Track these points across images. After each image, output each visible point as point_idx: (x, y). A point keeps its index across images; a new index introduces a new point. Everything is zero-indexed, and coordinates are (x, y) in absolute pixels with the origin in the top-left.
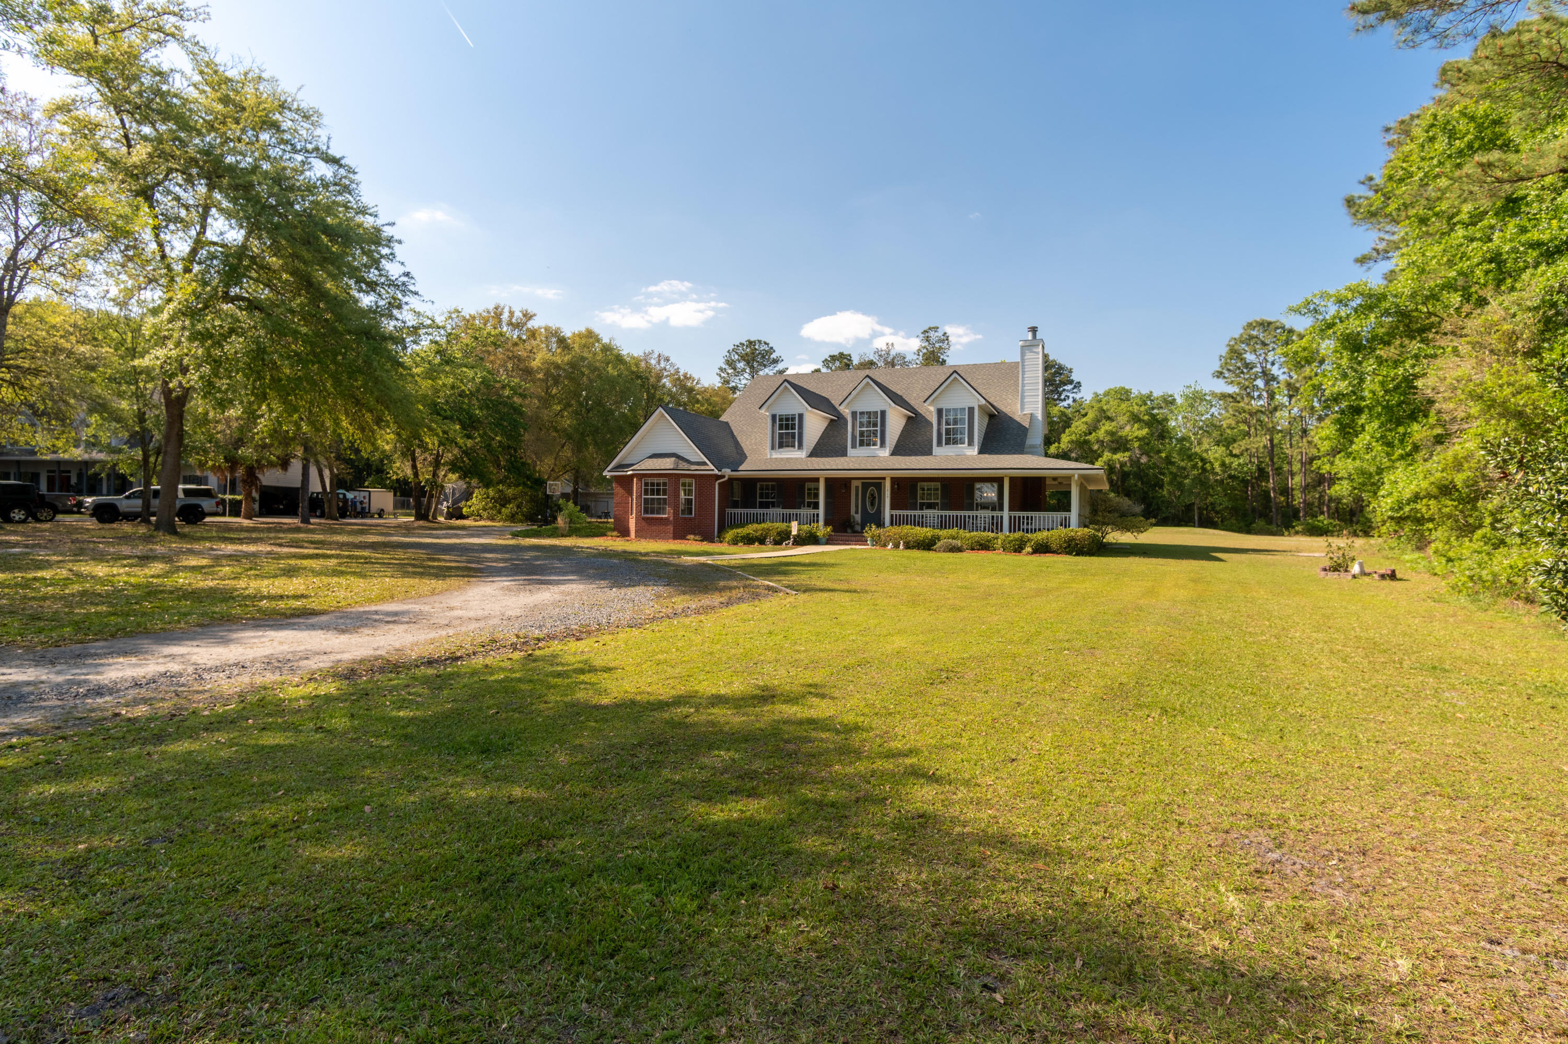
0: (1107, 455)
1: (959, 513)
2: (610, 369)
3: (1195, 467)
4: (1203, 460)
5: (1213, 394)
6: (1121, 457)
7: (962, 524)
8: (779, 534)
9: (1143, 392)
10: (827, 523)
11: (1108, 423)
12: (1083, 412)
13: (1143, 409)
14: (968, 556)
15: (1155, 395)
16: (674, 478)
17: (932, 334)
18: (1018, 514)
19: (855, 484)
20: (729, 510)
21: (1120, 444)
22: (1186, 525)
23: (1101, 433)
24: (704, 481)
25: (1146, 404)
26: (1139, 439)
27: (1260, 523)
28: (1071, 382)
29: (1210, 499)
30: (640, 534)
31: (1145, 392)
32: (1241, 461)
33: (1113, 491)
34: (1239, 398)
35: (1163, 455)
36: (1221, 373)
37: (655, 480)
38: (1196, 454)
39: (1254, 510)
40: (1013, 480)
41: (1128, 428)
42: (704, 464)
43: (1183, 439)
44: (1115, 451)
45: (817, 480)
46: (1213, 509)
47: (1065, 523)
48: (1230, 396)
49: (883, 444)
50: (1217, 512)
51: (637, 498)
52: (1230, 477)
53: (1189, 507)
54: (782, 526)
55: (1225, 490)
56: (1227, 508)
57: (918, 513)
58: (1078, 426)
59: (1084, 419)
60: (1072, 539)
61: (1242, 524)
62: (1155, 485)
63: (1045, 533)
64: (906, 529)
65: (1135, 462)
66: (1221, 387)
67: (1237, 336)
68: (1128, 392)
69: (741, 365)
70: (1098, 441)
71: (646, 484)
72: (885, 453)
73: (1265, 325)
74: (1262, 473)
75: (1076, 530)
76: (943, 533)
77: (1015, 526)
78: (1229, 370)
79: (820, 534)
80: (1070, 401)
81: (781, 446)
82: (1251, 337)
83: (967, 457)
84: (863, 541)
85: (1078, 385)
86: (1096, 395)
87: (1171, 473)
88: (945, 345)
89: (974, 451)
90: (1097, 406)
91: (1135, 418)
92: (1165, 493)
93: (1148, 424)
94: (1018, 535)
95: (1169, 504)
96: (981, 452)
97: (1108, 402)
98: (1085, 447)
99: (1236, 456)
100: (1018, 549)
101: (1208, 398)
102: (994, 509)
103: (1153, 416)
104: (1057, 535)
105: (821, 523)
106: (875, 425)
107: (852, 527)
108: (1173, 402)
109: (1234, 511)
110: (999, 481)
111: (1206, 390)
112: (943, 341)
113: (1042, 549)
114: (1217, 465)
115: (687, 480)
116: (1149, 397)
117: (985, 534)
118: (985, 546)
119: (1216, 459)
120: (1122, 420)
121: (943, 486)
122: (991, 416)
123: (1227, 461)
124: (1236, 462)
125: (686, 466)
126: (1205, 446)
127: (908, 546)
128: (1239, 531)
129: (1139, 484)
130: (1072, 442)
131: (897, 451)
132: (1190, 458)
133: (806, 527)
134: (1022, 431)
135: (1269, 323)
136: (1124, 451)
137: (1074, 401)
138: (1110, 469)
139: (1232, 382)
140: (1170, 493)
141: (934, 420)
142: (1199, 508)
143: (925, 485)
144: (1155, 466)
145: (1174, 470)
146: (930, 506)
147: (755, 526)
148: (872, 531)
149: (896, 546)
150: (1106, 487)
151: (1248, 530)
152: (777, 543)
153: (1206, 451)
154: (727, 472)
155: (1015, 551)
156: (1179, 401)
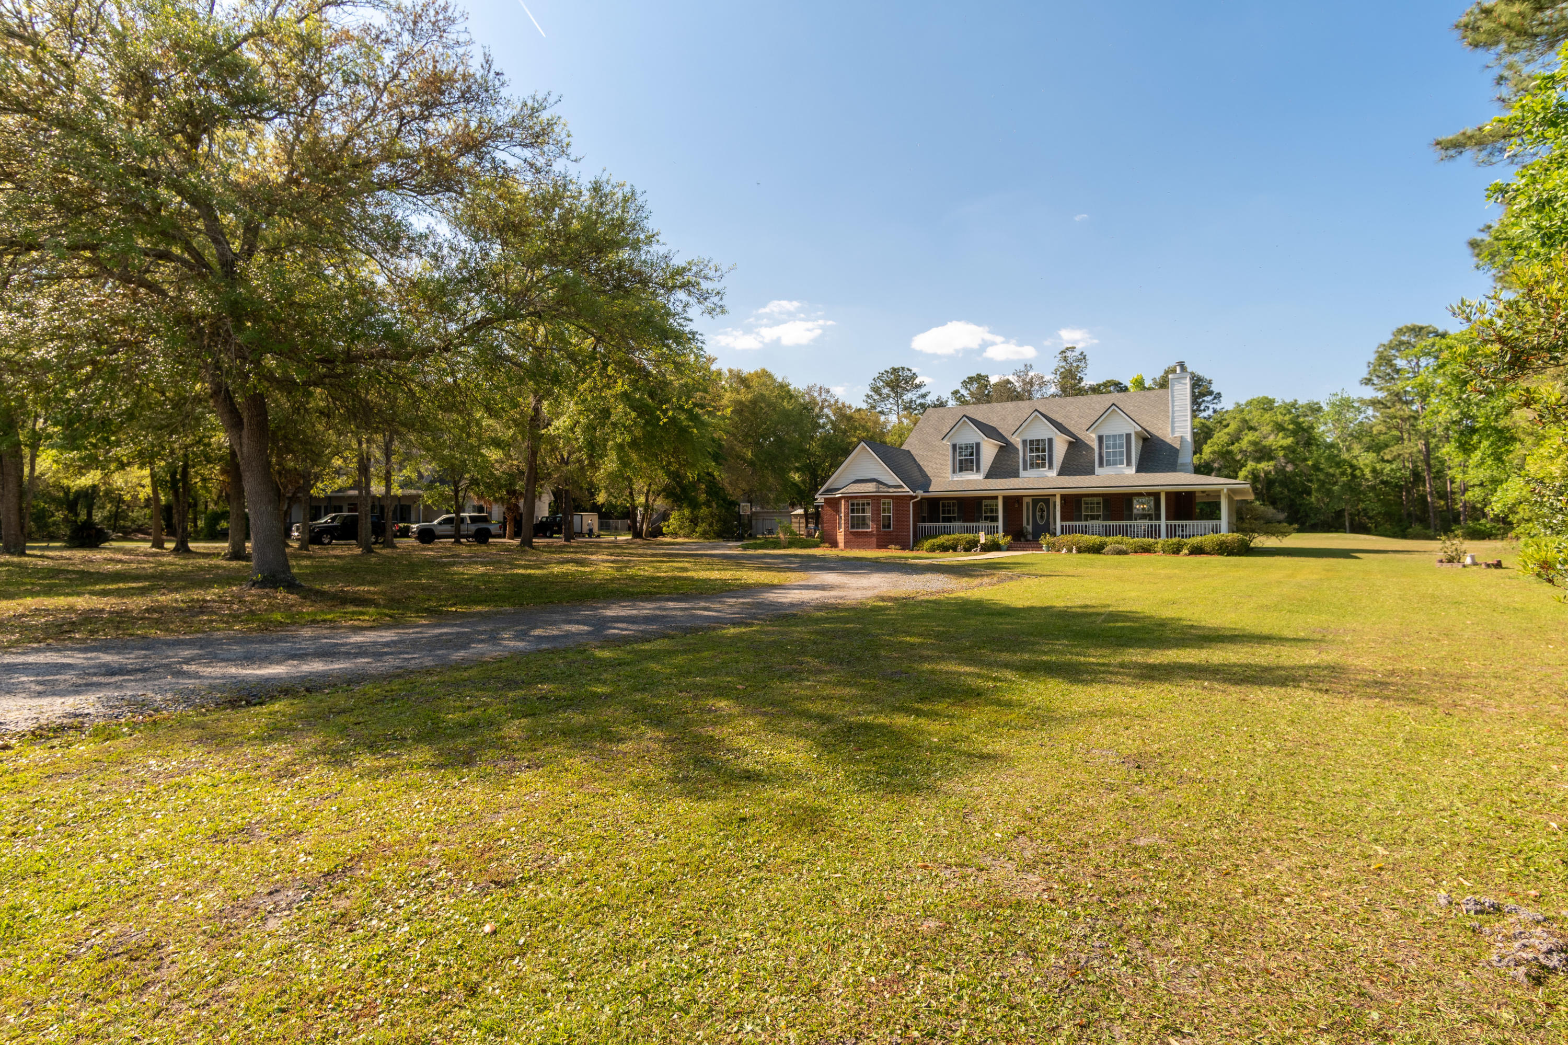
0: (1251, 465)
1: (1121, 523)
2: (785, 404)
3: (1343, 473)
4: (1352, 466)
5: (1362, 401)
6: (1265, 466)
7: (1124, 532)
8: (968, 543)
9: (1287, 401)
10: (1006, 533)
11: (1251, 433)
12: (1225, 423)
13: (1287, 418)
14: (1132, 557)
15: (1300, 403)
16: (876, 500)
17: (1069, 354)
18: (1173, 522)
19: (1025, 500)
20: (920, 525)
21: (1264, 453)
22: (1336, 531)
23: (1244, 444)
24: (901, 501)
25: (1290, 413)
26: (1283, 448)
27: (1417, 528)
28: (1211, 393)
29: (1361, 506)
30: (848, 544)
31: (1289, 400)
32: (1394, 466)
33: (1257, 499)
34: (1389, 404)
35: (1310, 463)
36: (1370, 380)
37: (860, 501)
38: (1345, 461)
39: (1409, 515)
40: (1168, 494)
41: (1272, 437)
42: (901, 487)
43: (1332, 446)
44: (1259, 460)
45: (996, 498)
46: (1366, 514)
47: (1216, 530)
48: (1379, 402)
49: (1051, 466)
50: (1370, 518)
51: (846, 515)
52: (1383, 482)
53: (1340, 514)
54: (970, 536)
55: (1377, 496)
56: (1380, 513)
57: (1083, 523)
58: (1220, 437)
59: (1226, 430)
60: (1223, 543)
61: (1397, 529)
62: (1302, 493)
63: (1199, 538)
64: (1077, 537)
65: (1280, 471)
66: (1369, 393)
67: (1386, 343)
68: (1271, 402)
69: (886, 391)
70: (1241, 451)
71: (853, 505)
72: (1053, 474)
73: (1418, 331)
74: (1417, 477)
75: (1226, 534)
76: (1109, 539)
77: (1171, 532)
78: (1378, 377)
79: (1002, 542)
80: (1210, 412)
81: (961, 470)
82: (1402, 343)
83: (1127, 476)
84: (1040, 548)
85: (1219, 396)
86: (1238, 405)
87: (1319, 480)
88: (1082, 365)
89: (1132, 470)
90: (1239, 417)
91: (1279, 427)
92: (1313, 499)
93: (1294, 433)
94: (1175, 540)
95: (1318, 511)
96: (1138, 471)
97: (1250, 412)
98: (1228, 457)
99: (1388, 461)
100: (1177, 551)
101: (1356, 405)
102: (1151, 519)
103: (1298, 425)
104: (1209, 539)
105: (1001, 534)
106: (1044, 451)
107: (1025, 537)
108: (1319, 409)
109: (1388, 516)
110: (1156, 496)
111: (1354, 395)
112: (1080, 360)
113: (1197, 551)
114: (1367, 471)
115: (886, 501)
116: (1294, 405)
117: (1146, 540)
118: (1147, 550)
119: (1366, 465)
120: (1266, 429)
121: (1104, 501)
122: (1145, 440)
123: (1378, 467)
124: (1388, 468)
125: (886, 489)
126: (1356, 452)
127: (1079, 551)
128: (1394, 535)
129: (1286, 492)
130: (1214, 452)
131: (1065, 471)
132: (1338, 465)
133: (989, 537)
134: (1173, 453)
135: (1421, 329)
136: (1268, 460)
137: (1215, 411)
138: (1255, 477)
139: (1381, 389)
140: (1318, 500)
141: (1096, 446)
142: (1350, 514)
143: (1089, 499)
144: (1301, 474)
145: (1322, 477)
146: (1093, 518)
147: (946, 537)
148: (1046, 539)
149: (1070, 551)
150: (1251, 497)
151: (1404, 535)
152: (967, 550)
153: (1356, 457)
154: (920, 493)
155: (1174, 553)
156: (1326, 408)
